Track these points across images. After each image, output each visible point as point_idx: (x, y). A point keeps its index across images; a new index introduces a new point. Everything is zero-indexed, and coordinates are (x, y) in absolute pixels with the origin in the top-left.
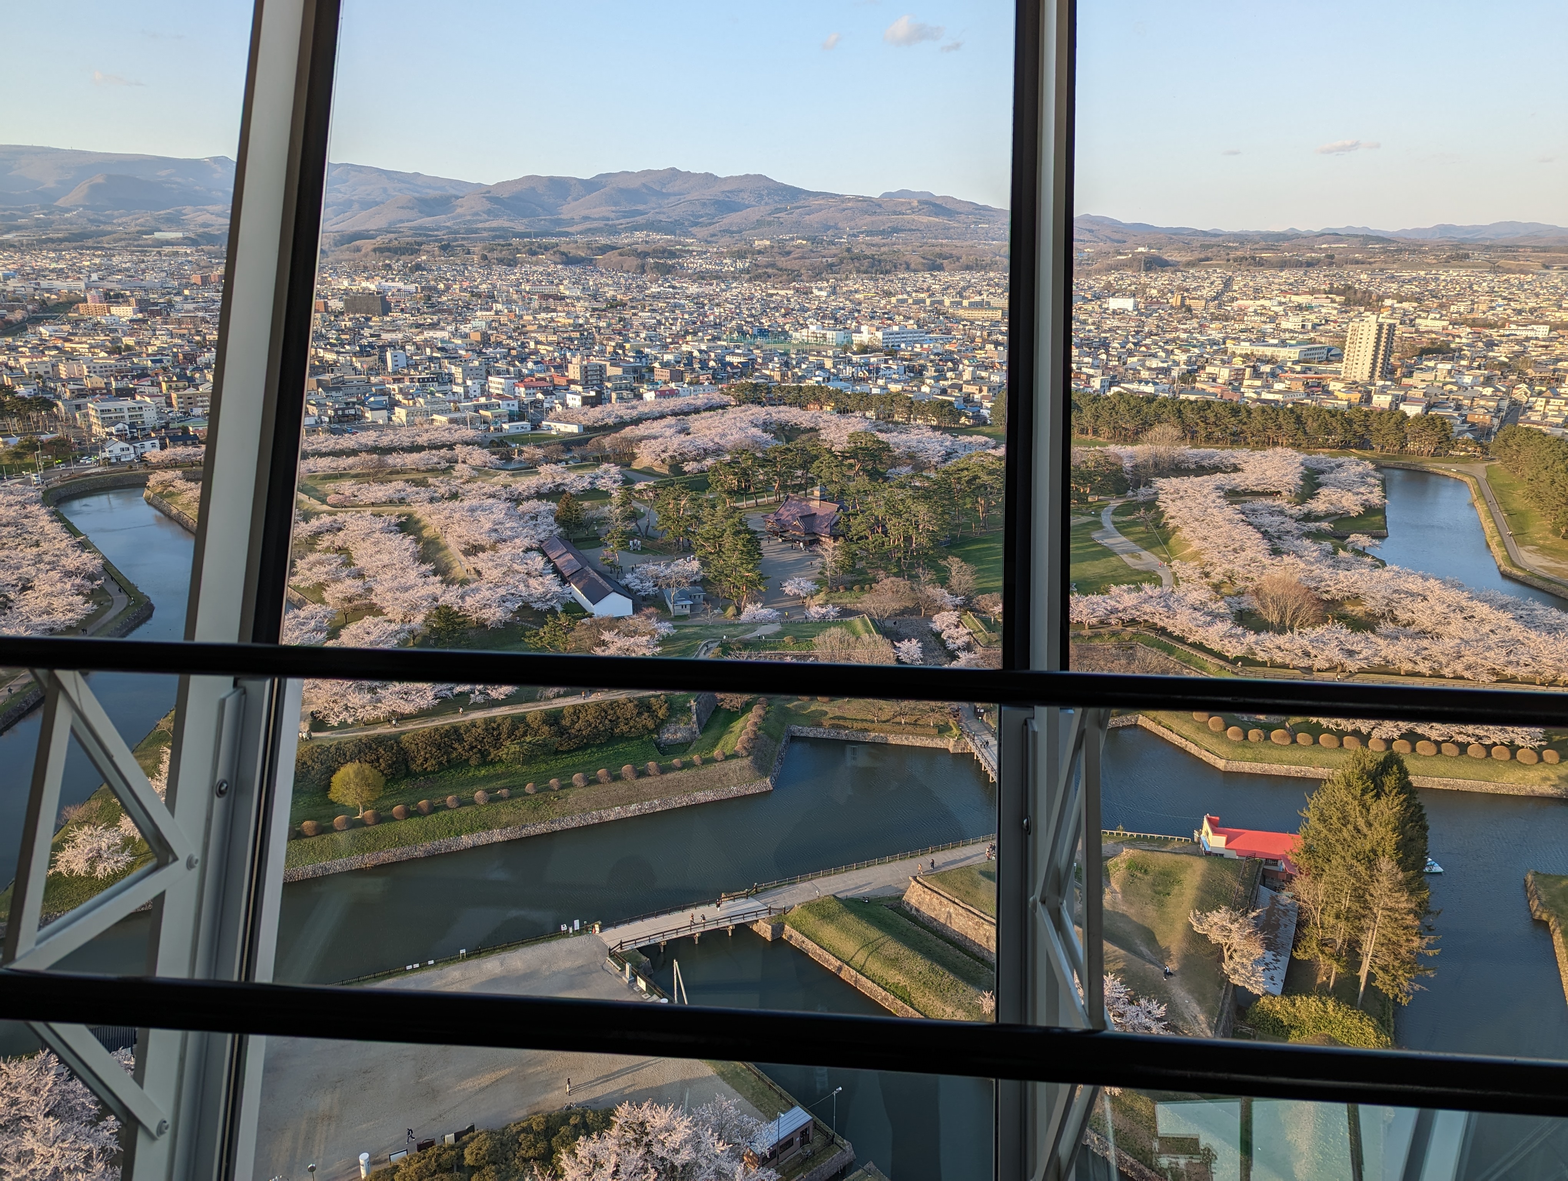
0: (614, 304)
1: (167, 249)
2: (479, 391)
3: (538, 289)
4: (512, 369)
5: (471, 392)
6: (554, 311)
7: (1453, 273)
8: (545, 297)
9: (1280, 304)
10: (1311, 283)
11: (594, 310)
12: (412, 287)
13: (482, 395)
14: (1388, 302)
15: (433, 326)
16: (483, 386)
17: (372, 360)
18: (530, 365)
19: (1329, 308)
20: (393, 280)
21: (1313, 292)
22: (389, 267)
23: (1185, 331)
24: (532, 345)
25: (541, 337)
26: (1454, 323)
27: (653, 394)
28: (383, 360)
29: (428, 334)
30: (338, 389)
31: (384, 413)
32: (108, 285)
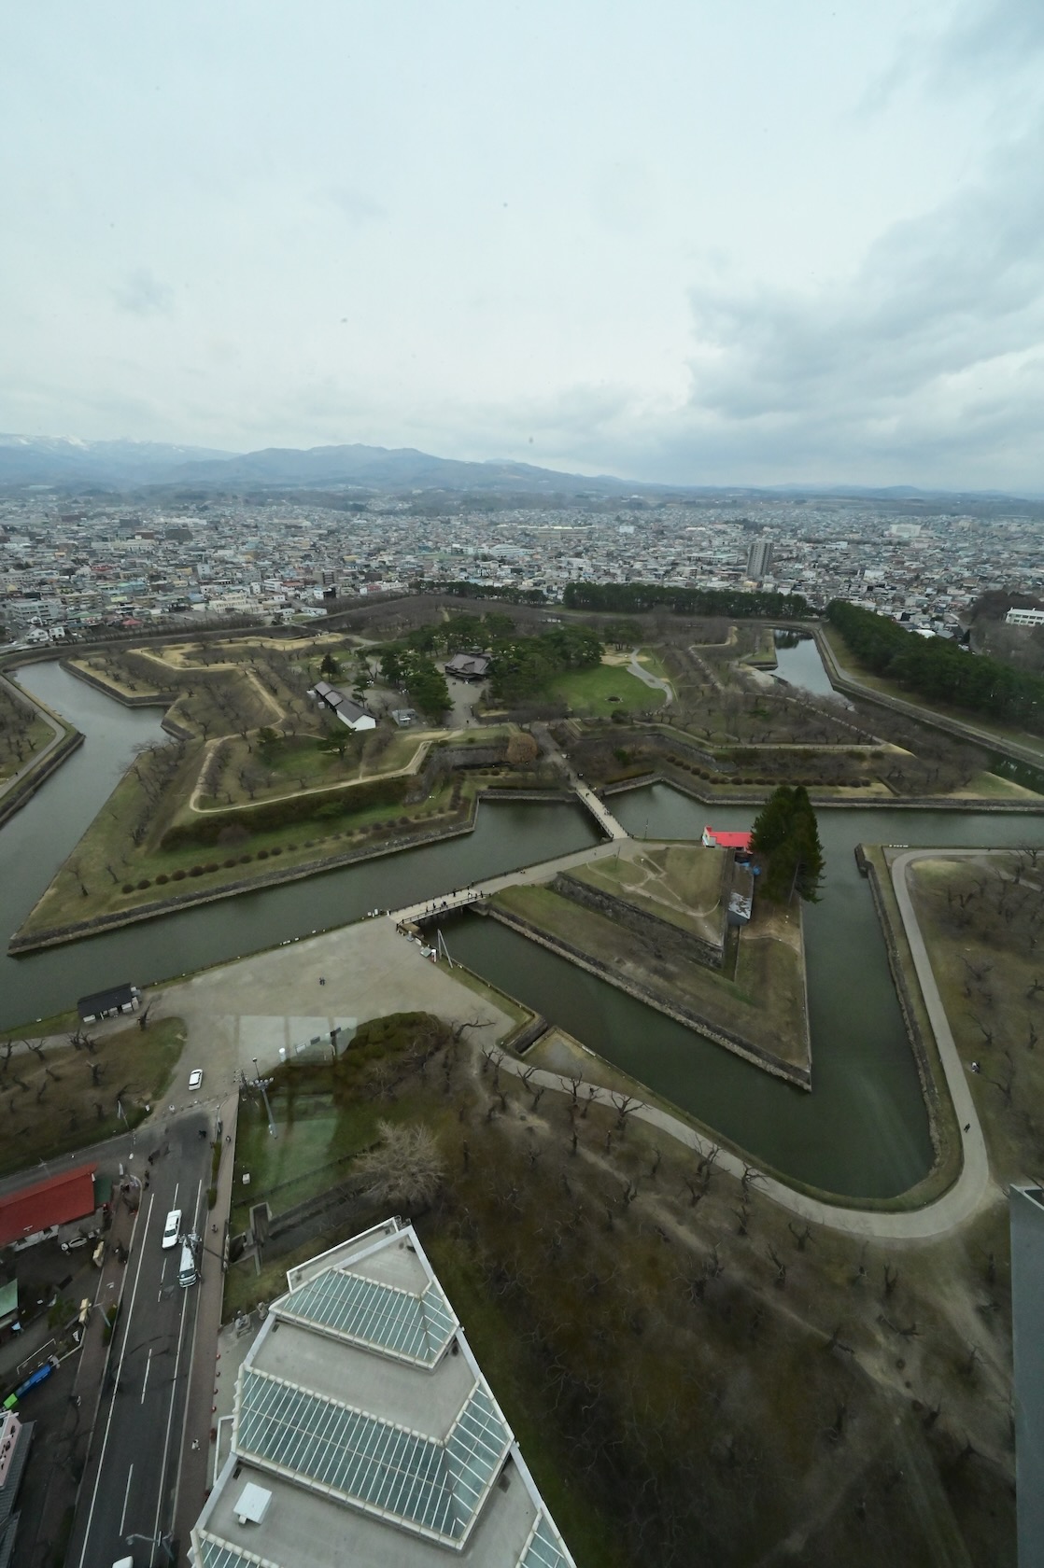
0: (331, 532)
2: (259, 590)
3: (285, 521)
4: (277, 575)
5: (255, 590)
6: (296, 536)
8: (288, 527)
9: (711, 529)
10: (726, 517)
11: (320, 535)
12: (204, 522)
13: (262, 592)
14: (766, 529)
15: (222, 547)
16: (261, 587)
17: (189, 570)
18: (288, 572)
19: (735, 532)
20: (191, 517)
21: (727, 522)
22: (186, 508)
23: (663, 546)
24: (287, 559)
25: (290, 553)
26: (800, 540)
27: (365, 589)
28: (195, 570)
29: (221, 553)
30: (171, 591)
31: (203, 605)
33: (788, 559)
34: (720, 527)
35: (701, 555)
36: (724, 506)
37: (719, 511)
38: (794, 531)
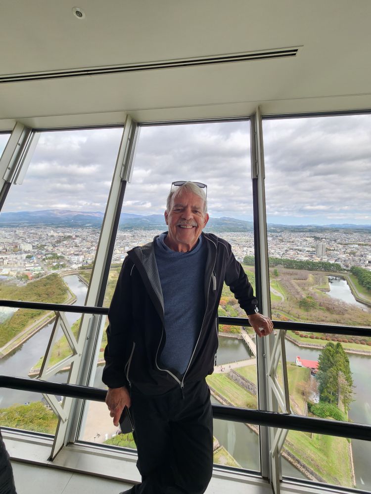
1: (88, 227)
7: (336, 234)
9: (301, 239)
10: (307, 235)
19: (311, 240)
21: (307, 237)
26: (337, 244)
32: (76, 234)
33: (333, 250)
34: (305, 238)
35: (297, 248)
36: (306, 231)
37: (304, 233)
38: (335, 241)
